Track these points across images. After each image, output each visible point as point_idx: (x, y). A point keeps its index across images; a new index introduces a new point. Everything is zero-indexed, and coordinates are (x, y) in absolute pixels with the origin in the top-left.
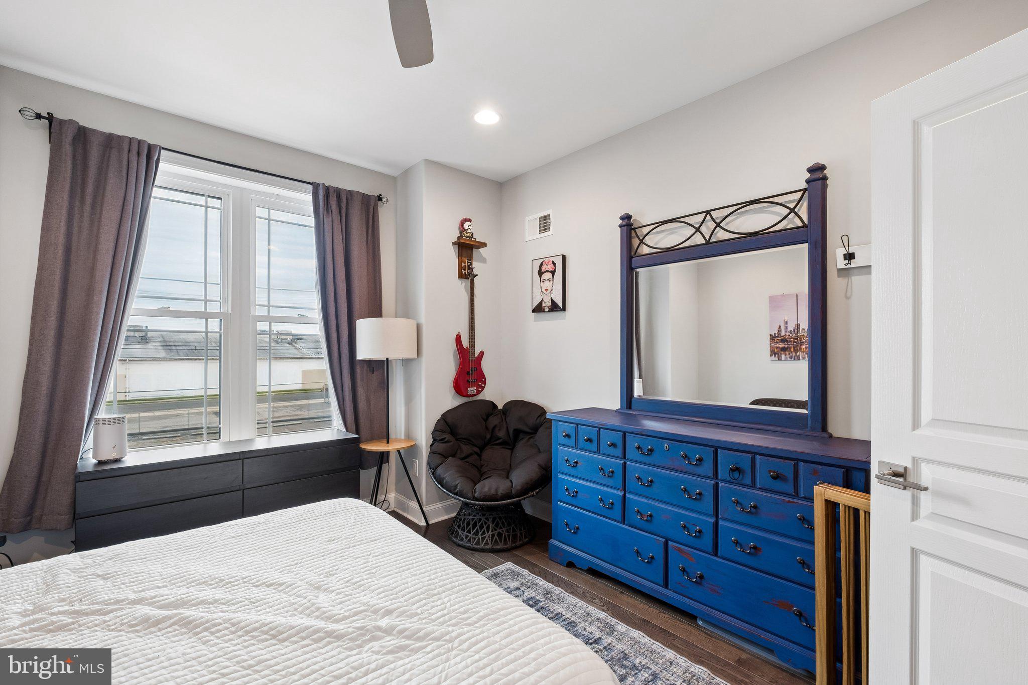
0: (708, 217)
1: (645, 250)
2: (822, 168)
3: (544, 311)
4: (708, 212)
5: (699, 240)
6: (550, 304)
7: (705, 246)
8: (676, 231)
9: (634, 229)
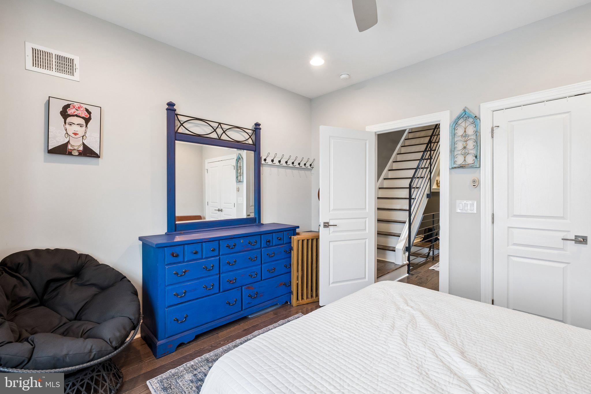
0: (220, 126)
1: (181, 130)
2: (259, 125)
3: (70, 154)
4: (220, 124)
5: (214, 136)
6: (81, 148)
7: (218, 140)
8: (200, 126)
9: (177, 115)
